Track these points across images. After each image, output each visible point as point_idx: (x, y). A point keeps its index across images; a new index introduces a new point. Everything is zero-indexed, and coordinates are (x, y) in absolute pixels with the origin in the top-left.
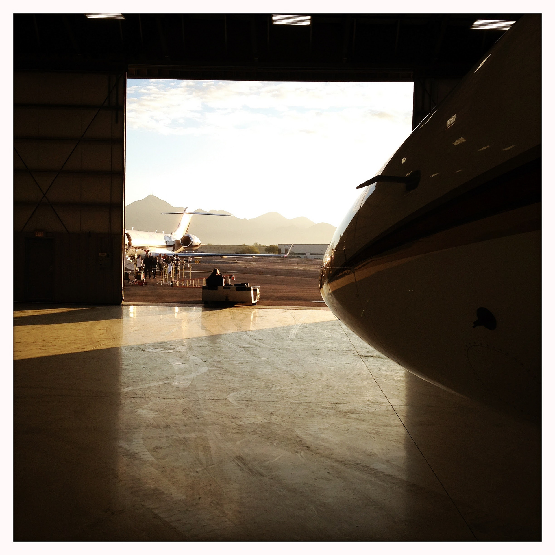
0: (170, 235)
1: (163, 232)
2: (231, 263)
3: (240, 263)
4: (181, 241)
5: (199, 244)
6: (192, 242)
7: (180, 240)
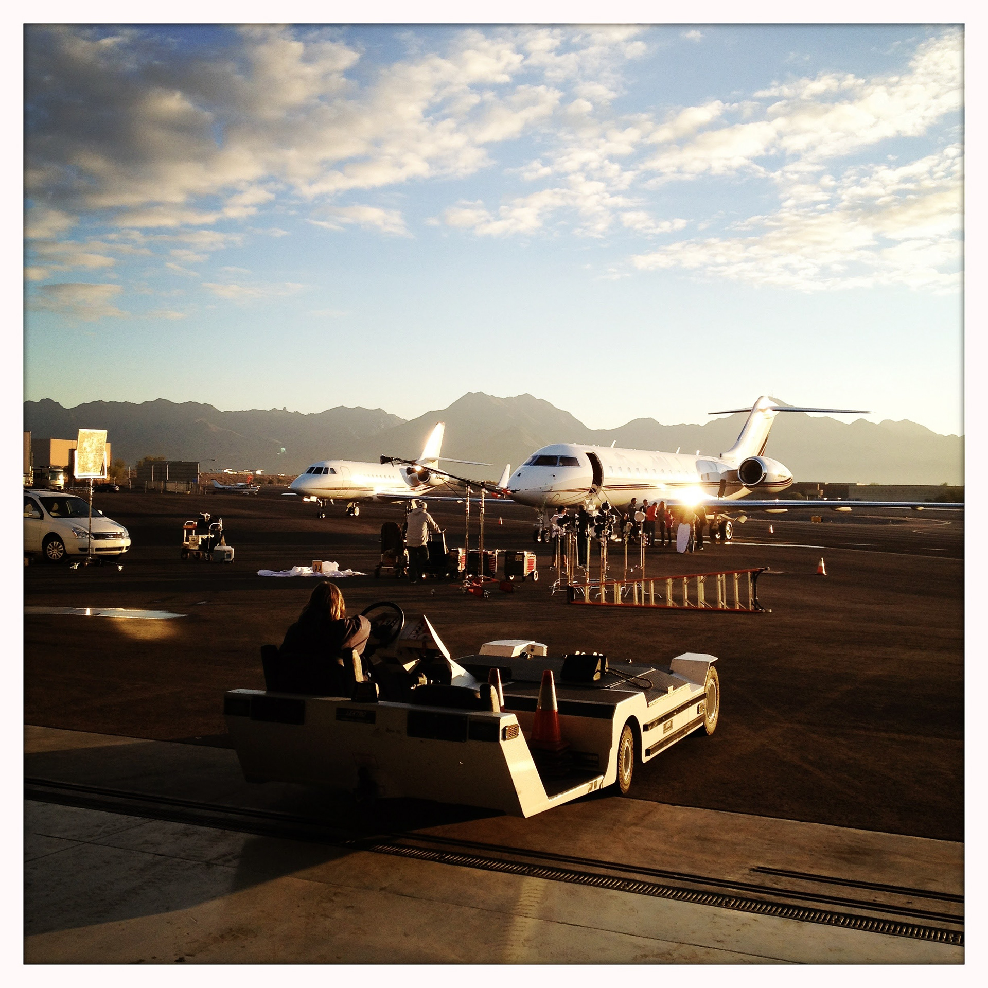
0: (717, 459)
1: (698, 452)
2: (894, 522)
3: (912, 522)
4: (739, 472)
5: (786, 479)
6: (766, 474)
7: (737, 470)
